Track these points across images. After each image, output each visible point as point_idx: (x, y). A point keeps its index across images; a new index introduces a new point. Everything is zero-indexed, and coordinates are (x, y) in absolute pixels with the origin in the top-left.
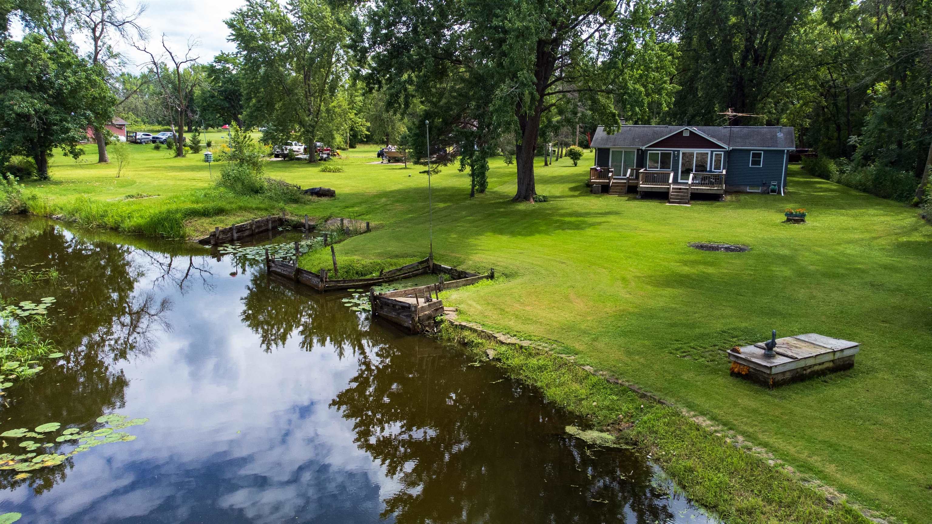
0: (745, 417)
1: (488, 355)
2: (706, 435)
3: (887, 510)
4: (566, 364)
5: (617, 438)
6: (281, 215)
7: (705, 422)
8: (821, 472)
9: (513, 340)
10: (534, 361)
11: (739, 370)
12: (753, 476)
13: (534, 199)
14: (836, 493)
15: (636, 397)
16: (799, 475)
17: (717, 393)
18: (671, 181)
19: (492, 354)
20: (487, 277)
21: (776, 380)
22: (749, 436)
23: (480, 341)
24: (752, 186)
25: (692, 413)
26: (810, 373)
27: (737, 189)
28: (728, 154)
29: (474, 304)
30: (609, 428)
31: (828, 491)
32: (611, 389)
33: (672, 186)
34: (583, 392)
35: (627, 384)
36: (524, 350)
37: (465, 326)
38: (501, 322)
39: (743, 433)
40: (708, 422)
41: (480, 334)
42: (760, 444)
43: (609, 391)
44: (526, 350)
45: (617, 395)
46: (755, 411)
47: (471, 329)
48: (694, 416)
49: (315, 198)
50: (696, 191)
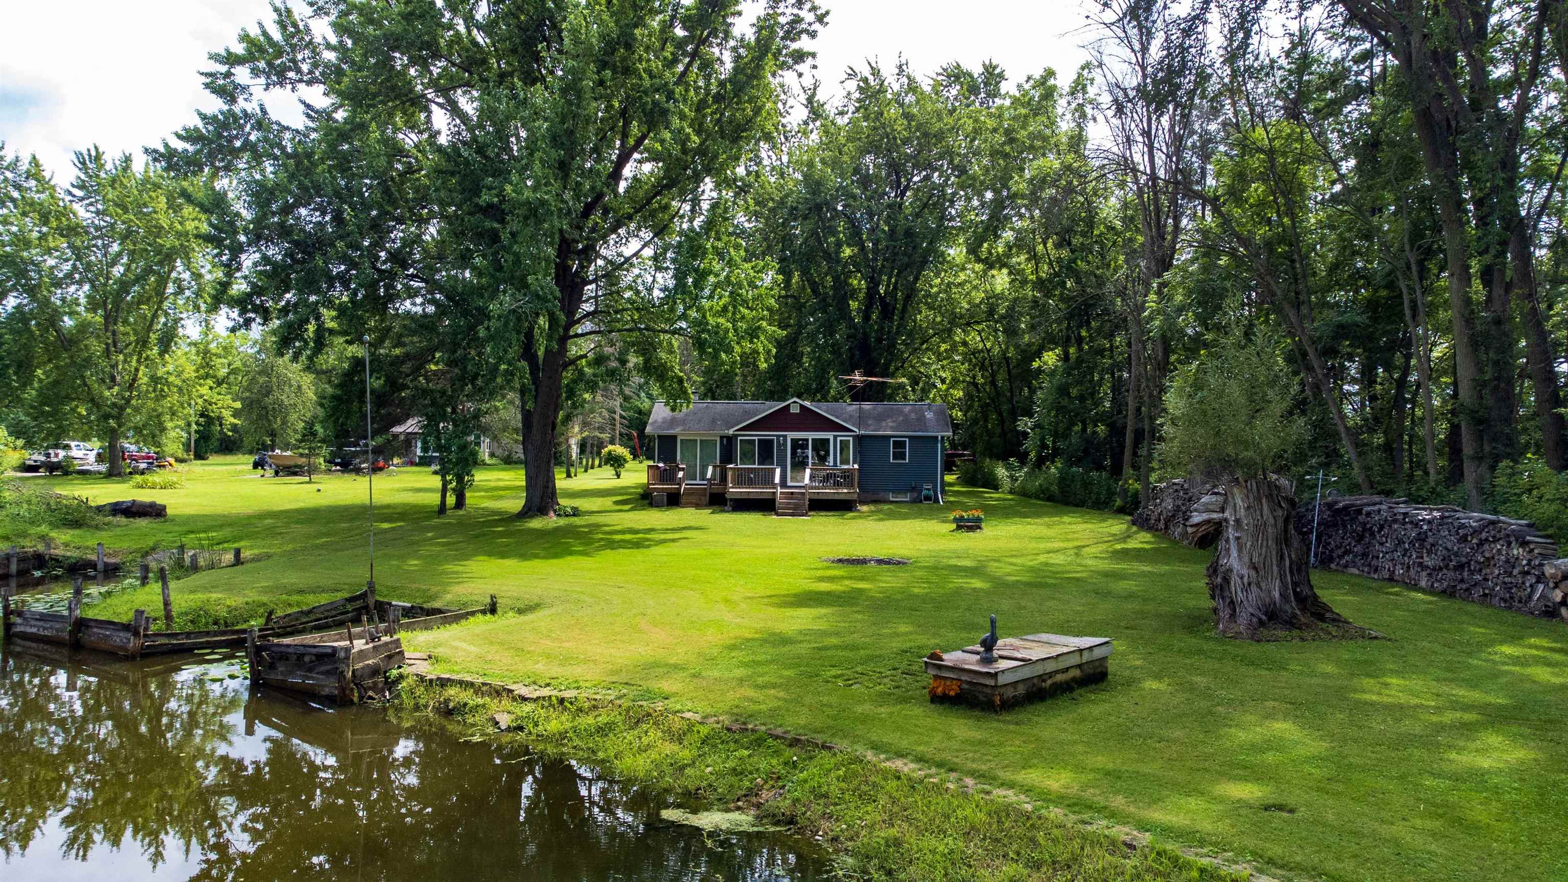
0: (970, 751)
1: (497, 723)
2: (913, 785)
3: (1216, 844)
4: (649, 715)
5: (757, 817)
6: (41, 548)
7: (906, 767)
8: (1106, 807)
9: (546, 692)
10: (587, 721)
11: (944, 690)
12: (1002, 831)
13: (555, 511)
14: (1135, 833)
15: (782, 747)
16: (1073, 818)
17: (916, 726)
18: (777, 480)
19: (505, 720)
20: (484, 612)
21: (1005, 697)
22: (984, 776)
23: (480, 701)
24: (897, 491)
25: (882, 756)
26: (1051, 685)
27: (875, 497)
28: (859, 439)
29: (464, 645)
30: (740, 803)
31: (1121, 832)
32: (736, 742)
33: (779, 490)
34: (686, 755)
35: (763, 728)
36: (569, 705)
37: (449, 680)
38: (520, 666)
39: (972, 774)
40: (913, 766)
41: (478, 689)
42: (1002, 784)
43: (732, 746)
44: (571, 703)
45: (747, 749)
46: (982, 743)
47: (461, 682)
48: (888, 759)
49: (122, 520)
50: (816, 497)
